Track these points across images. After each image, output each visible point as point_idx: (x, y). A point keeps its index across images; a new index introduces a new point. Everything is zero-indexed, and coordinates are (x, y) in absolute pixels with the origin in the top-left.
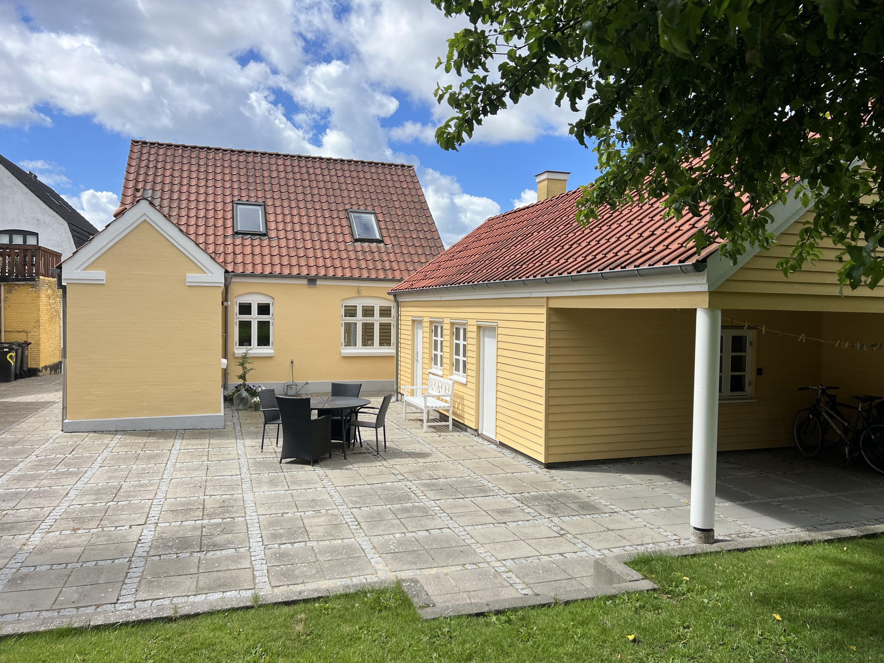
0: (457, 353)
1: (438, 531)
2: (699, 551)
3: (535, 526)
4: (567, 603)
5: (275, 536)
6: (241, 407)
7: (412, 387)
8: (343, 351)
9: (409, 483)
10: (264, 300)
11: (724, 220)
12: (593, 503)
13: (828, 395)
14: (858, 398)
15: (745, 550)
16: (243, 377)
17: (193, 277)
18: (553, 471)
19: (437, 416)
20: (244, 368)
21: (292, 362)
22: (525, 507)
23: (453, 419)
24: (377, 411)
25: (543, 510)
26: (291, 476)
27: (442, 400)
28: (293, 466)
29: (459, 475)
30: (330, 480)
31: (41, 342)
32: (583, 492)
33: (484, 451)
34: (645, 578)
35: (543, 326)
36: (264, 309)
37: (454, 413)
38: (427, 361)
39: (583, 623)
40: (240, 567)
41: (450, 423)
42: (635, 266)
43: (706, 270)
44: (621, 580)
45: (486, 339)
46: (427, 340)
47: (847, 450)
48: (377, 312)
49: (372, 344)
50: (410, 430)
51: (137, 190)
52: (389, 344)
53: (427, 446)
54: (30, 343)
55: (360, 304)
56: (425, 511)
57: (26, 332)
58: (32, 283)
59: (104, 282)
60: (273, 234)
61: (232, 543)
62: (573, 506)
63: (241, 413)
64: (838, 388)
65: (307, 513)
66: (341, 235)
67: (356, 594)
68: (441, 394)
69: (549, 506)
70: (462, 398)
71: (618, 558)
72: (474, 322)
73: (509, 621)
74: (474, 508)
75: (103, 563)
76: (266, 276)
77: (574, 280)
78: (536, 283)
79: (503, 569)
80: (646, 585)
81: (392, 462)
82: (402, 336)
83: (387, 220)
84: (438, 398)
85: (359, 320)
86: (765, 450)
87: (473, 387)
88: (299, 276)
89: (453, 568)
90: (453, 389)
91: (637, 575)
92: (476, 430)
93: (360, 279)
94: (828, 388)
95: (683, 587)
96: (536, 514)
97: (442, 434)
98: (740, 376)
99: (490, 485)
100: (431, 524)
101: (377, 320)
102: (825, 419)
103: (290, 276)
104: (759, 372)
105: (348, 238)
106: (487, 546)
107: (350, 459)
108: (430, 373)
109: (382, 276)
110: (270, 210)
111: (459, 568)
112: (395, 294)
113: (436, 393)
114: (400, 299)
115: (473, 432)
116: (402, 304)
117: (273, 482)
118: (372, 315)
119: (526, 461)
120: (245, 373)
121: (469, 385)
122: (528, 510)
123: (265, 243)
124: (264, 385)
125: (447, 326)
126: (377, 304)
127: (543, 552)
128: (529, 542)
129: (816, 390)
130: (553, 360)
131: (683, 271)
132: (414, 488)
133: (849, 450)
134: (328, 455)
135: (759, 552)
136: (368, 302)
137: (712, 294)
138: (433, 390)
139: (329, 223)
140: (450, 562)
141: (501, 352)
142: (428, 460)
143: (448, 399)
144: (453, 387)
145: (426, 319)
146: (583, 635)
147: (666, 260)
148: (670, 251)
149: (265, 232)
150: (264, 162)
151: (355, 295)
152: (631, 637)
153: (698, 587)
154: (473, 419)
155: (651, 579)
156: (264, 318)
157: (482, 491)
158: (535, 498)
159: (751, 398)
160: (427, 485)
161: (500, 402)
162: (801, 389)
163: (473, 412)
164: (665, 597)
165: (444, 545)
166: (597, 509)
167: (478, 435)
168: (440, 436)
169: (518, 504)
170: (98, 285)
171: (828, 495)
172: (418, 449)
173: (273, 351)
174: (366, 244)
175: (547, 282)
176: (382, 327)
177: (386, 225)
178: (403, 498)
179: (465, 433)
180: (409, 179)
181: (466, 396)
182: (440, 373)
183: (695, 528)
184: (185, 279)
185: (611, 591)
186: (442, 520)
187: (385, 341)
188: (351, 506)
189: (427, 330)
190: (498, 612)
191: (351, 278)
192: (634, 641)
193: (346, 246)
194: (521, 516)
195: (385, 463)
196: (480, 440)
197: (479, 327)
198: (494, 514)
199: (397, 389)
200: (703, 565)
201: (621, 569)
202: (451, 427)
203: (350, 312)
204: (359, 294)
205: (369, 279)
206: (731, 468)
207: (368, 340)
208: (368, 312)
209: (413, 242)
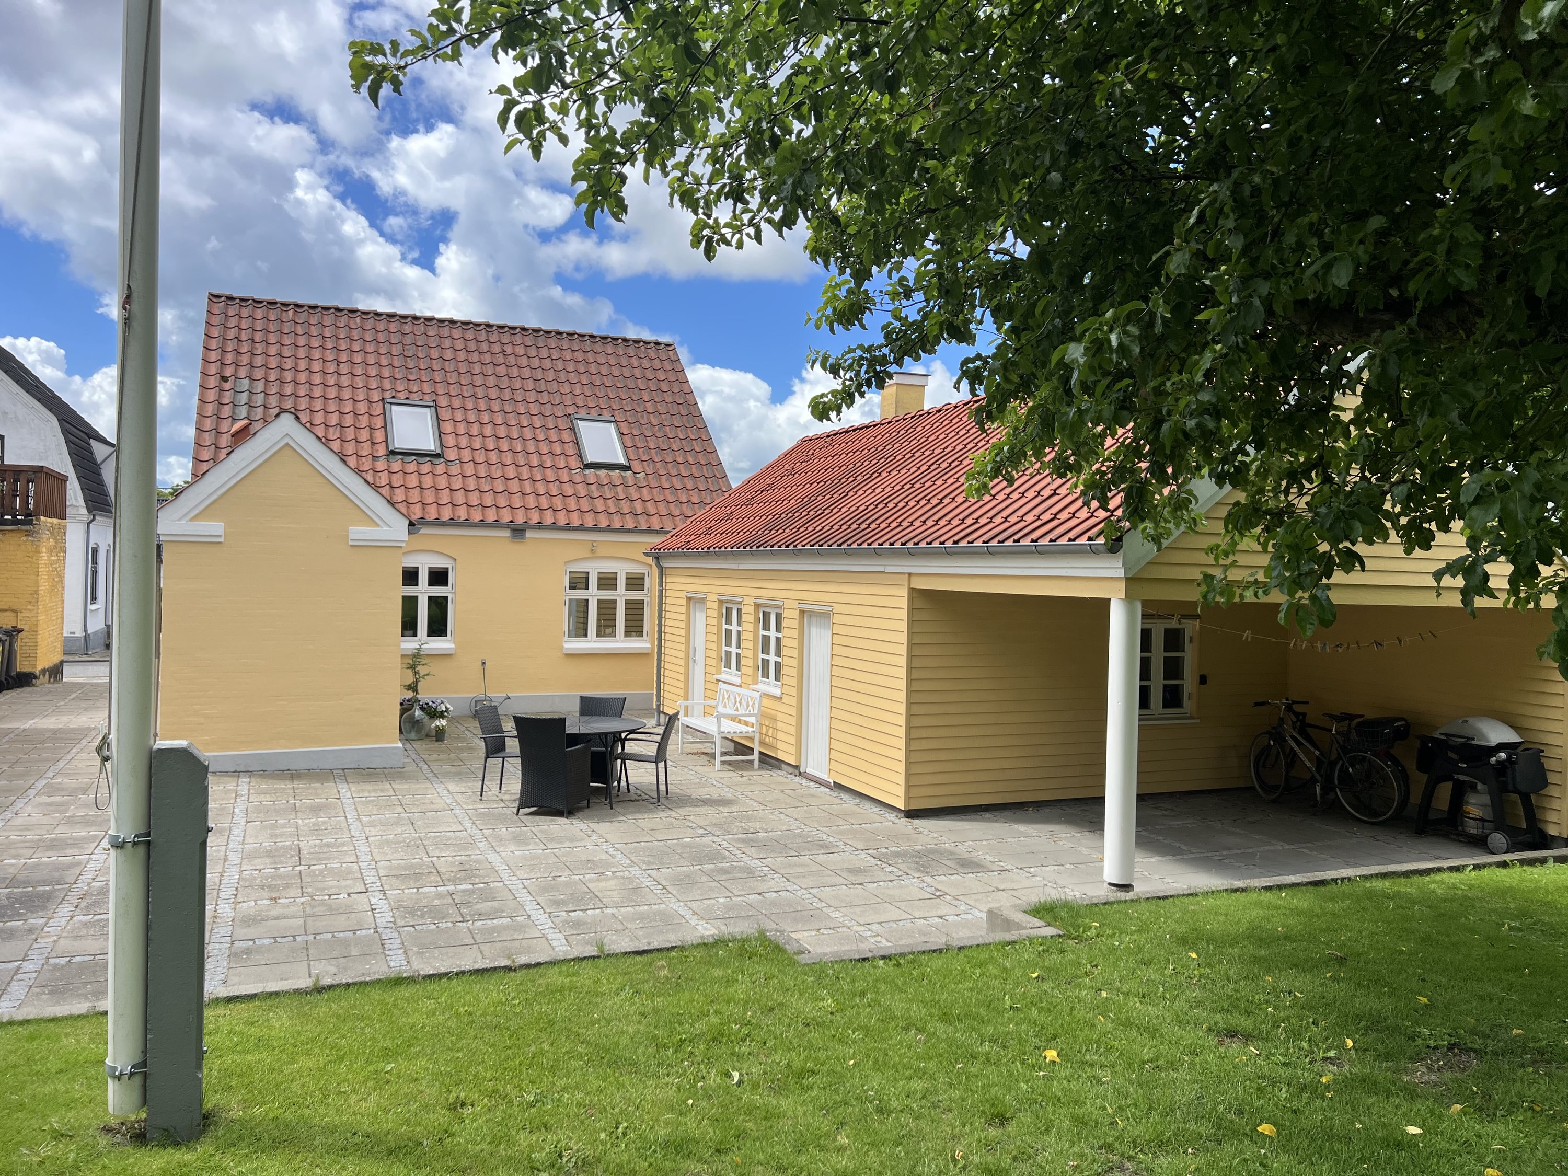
0: (766, 650)
1: (775, 895)
2: (1112, 899)
3: (901, 887)
4: (960, 949)
5: (557, 903)
6: (413, 735)
7: (686, 703)
8: (566, 645)
9: (716, 839)
10: (439, 563)
11: (1136, 510)
12: (975, 860)
13: (1296, 714)
14: (1331, 716)
15: (1166, 897)
16: (413, 687)
17: (359, 532)
18: (917, 822)
19: (731, 747)
20: (416, 673)
21: (484, 663)
22: (884, 865)
23: (760, 753)
24: (658, 738)
25: (909, 868)
26: (541, 831)
27: (740, 722)
28: (538, 818)
29: (784, 828)
30: (601, 836)
31: (40, 628)
32: (961, 847)
33: (813, 796)
34: (1049, 925)
35: (904, 614)
36: (439, 577)
37: (762, 743)
38: (713, 662)
39: (981, 965)
40: (527, 936)
41: (756, 757)
42: (1032, 541)
43: (1121, 551)
44: (1019, 926)
45: (814, 630)
46: (715, 630)
47: (1318, 789)
48: (621, 582)
49: (613, 634)
50: (696, 769)
51: (225, 379)
52: (640, 633)
53: (727, 790)
54: (22, 631)
55: (594, 569)
56: (750, 872)
57: (14, 611)
58: (27, 527)
59: (222, 540)
60: (451, 455)
61: (503, 911)
62: (948, 863)
63: (417, 745)
64: (1307, 703)
65: (587, 876)
66: (563, 457)
67: (716, 943)
68: (740, 712)
69: (917, 863)
70: (775, 720)
71: (1015, 906)
72: (795, 605)
73: (899, 965)
74: (815, 868)
75: (341, 935)
76: (444, 524)
77: (948, 553)
78: (893, 553)
79: (869, 933)
80: (1050, 931)
81: (682, 812)
82: (668, 622)
83: (635, 433)
84: (734, 718)
85: (594, 594)
86: (1210, 792)
87: (793, 701)
88: (497, 524)
89: (806, 934)
90: (760, 706)
91: (1037, 922)
92: (797, 767)
93: (595, 529)
94: (1294, 702)
95: (1092, 933)
96: (900, 873)
97: (745, 773)
98: (1177, 686)
99: (831, 839)
100: (762, 887)
101: (621, 595)
102: (1292, 749)
103: (482, 524)
104: (1203, 680)
105: (574, 463)
106: (842, 910)
107: (618, 808)
108: (718, 680)
109: (630, 525)
110: (445, 414)
111: (814, 933)
112: (658, 556)
113: (730, 711)
114: (665, 564)
115: (791, 770)
116: (668, 572)
117: (518, 839)
118: (614, 586)
119: (876, 809)
120: (416, 682)
121: (786, 699)
122: (890, 869)
123: (440, 469)
124: (450, 700)
125: (748, 610)
126: (622, 570)
127: (917, 914)
128: (898, 904)
129: (1277, 706)
130: (916, 663)
131: (1093, 551)
132: (725, 845)
133: (1322, 789)
134: (585, 803)
135: (1182, 899)
136: (608, 567)
137: (1130, 581)
138: (725, 706)
139: (541, 437)
140: (800, 927)
141: (837, 650)
142: (734, 809)
143: (752, 720)
144: (760, 702)
145: (710, 597)
146: (982, 974)
147: (1071, 535)
148: (1078, 521)
149: (439, 451)
150: (430, 334)
151: (589, 555)
152: (1035, 975)
153: (1109, 932)
154: (792, 750)
155: (1055, 927)
156: (438, 591)
157: (822, 847)
158: (897, 855)
159: (1191, 718)
160: (743, 841)
161: (835, 724)
162: (1257, 704)
163: (793, 740)
164: (1071, 942)
165: (787, 909)
166: (982, 866)
167: (800, 774)
168: (742, 776)
169: (874, 861)
170: (211, 544)
171: (1287, 847)
172: (715, 794)
173: (453, 646)
174: (602, 473)
175: (910, 553)
176: (630, 606)
177: (633, 441)
178: (715, 856)
179: (779, 772)
180: (667, 365)
181: (780, 716)
182: (737, 681)
183: (1110, 884)
184: (347, 536)
185: (1009, 937)
186: (777, 882)
187: (634, 628)
188: (644, 867)
189: (715, 614)
190: (883, 957)
191: (581, 528)
192: (1038, 977)
193: (570, 475)
194: (880, 875)
195: (673, 814)
196: (804, 782)
197: (803, 612)
198: (845, 875)
199: (659, 706)
200: (1115, 912)
201: (1019, 917)
202: (756, 763)
203: (579, 582)
204: (593, 555)
205: (609, 530)
206: (1164, 815)
207: (606, 626)
208: (608, 582)
209: (678, 469)
